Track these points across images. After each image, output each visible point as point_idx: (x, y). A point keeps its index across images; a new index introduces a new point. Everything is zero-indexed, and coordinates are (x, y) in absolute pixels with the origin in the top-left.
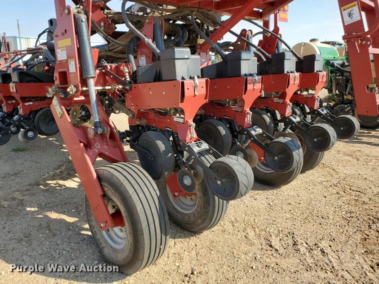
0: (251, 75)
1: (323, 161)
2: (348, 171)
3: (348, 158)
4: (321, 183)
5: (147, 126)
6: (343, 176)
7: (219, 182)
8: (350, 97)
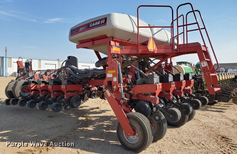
0: (172, 82)
1: (194, 118)
2: (205, 121)
3: (204, 116)
4: (196, 125)
5: (138, 99)
6: (204, 123)
7: (171, 116)
8: (200, 90)
